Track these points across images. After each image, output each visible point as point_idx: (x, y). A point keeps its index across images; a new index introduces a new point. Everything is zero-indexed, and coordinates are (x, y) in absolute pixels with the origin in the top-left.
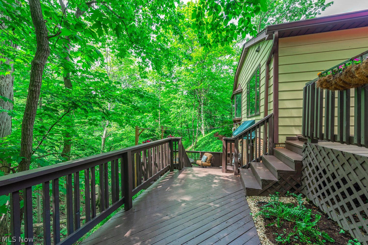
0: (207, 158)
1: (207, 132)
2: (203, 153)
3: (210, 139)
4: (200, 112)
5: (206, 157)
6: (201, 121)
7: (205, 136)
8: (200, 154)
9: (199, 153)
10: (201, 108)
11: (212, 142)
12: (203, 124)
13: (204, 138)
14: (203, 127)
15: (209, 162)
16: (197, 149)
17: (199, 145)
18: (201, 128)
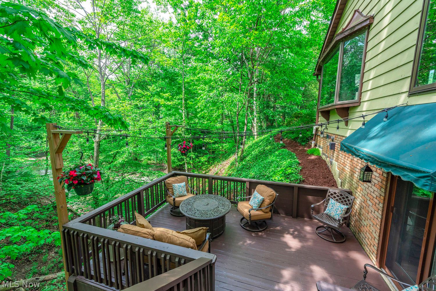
0: (263, 201)
1: (261, 132)
2: (253, 185)
3: (267, 146)
4: (251, 95)
5: (261, 197)
6: (252, 113)
7: (258, 139)
8: (247, 185)
9: (244, 182)
10: (253, 88)
11: (271, 152)
12: (255, 119)
13: (257, 143)
14: (255, 125)
15: (268, 210)
16: (244, 163)
17: (248, 155)
18: (252, 126)
